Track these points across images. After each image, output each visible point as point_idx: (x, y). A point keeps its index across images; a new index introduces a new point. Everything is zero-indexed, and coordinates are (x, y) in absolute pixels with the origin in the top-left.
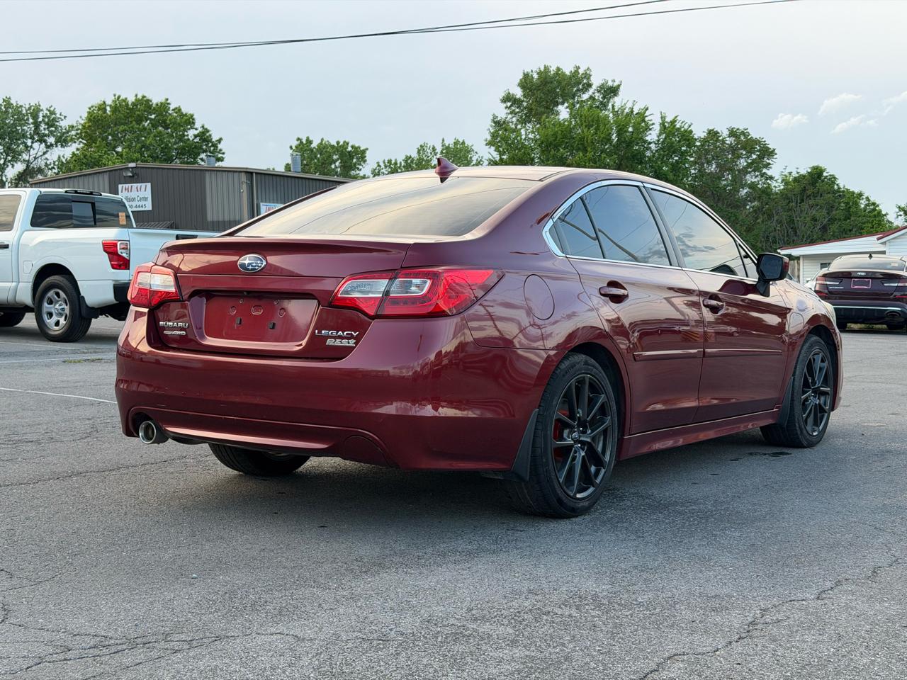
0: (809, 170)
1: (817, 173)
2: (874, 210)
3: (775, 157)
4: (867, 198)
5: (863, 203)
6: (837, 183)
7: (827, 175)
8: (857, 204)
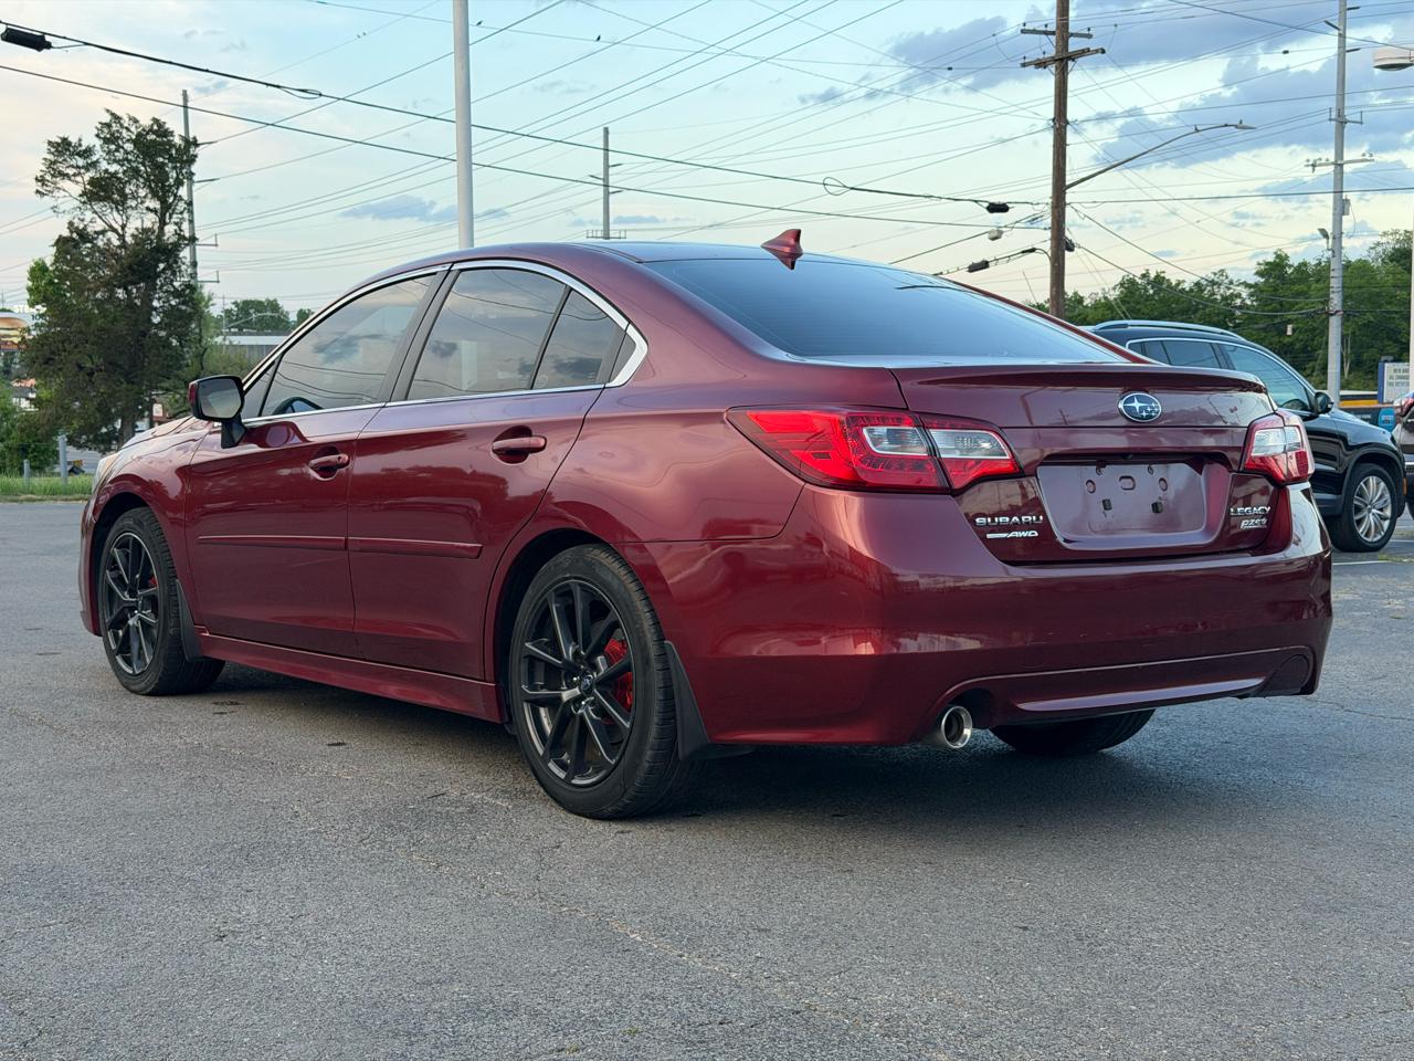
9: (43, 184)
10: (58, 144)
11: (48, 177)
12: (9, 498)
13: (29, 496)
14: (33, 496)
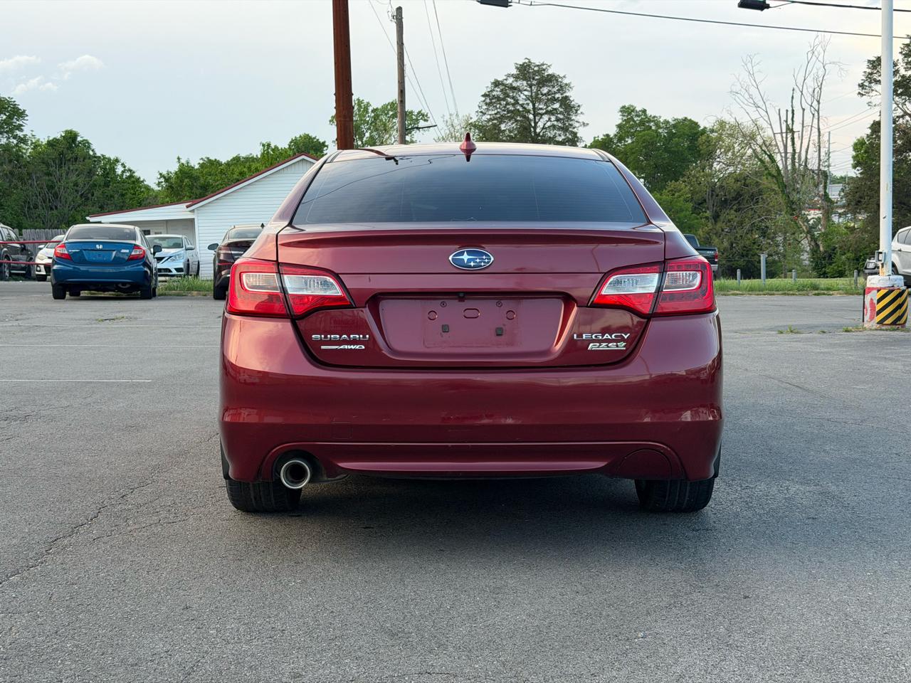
0: (63, 135)
1: (71, 137)
2: (131, 176)
3: (26, 118)
4: (123, 164)
5: (119, 170)
6: (93, 148)
7: (82, 139)
8: (113, 170)
9: (863, 89)
10: (874, 62)
11: (866, 84)
12: (722, 293)
13: (735, 292)
14: (738, 292)
